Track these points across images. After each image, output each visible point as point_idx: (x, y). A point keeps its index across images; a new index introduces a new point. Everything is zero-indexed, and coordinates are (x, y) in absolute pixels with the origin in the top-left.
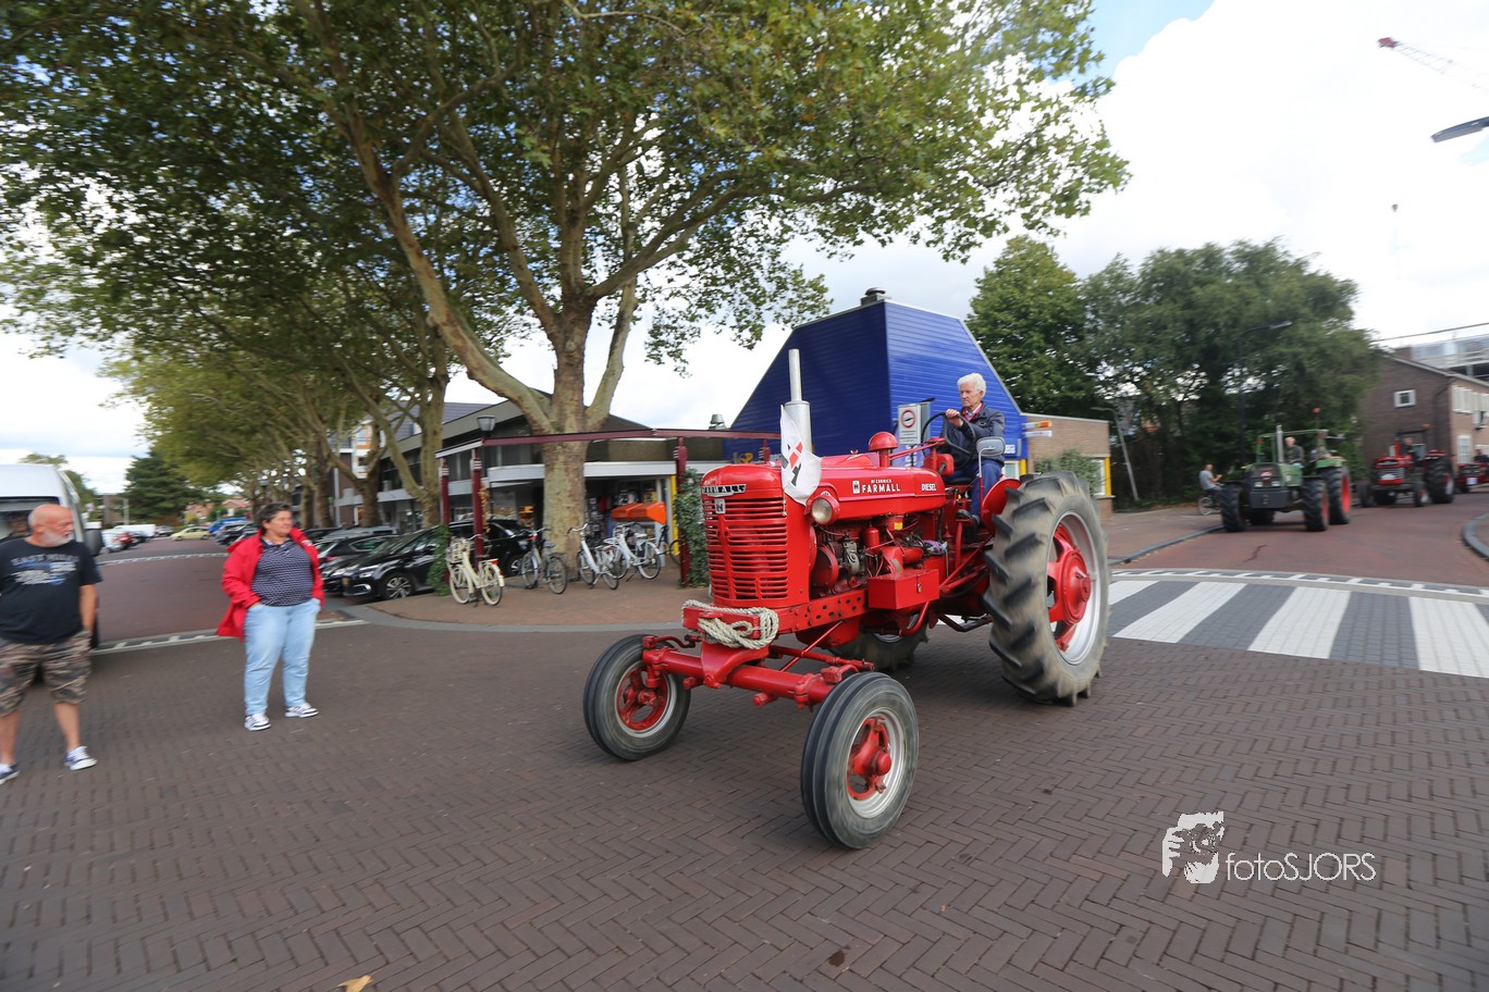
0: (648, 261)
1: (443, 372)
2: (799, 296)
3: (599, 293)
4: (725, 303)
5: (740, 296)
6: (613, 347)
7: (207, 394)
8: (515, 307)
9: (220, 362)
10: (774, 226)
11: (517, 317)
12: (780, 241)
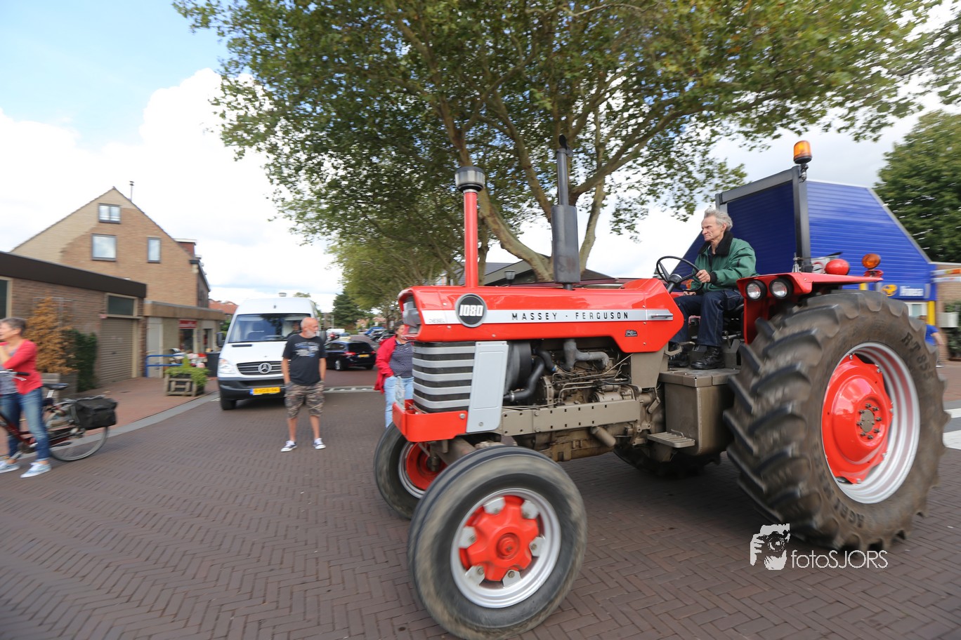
0: (614, 167)
1: (485, 245)
2: (723, 181)
3: (581, 190)
4: (666, 191)
5: (677, 185)
6: (589, 225)
7: (368, 261)
8: (527, 203)
9: (375, 244)
10: (705, 134)
11: (529, 209)
12: (708, 144)
